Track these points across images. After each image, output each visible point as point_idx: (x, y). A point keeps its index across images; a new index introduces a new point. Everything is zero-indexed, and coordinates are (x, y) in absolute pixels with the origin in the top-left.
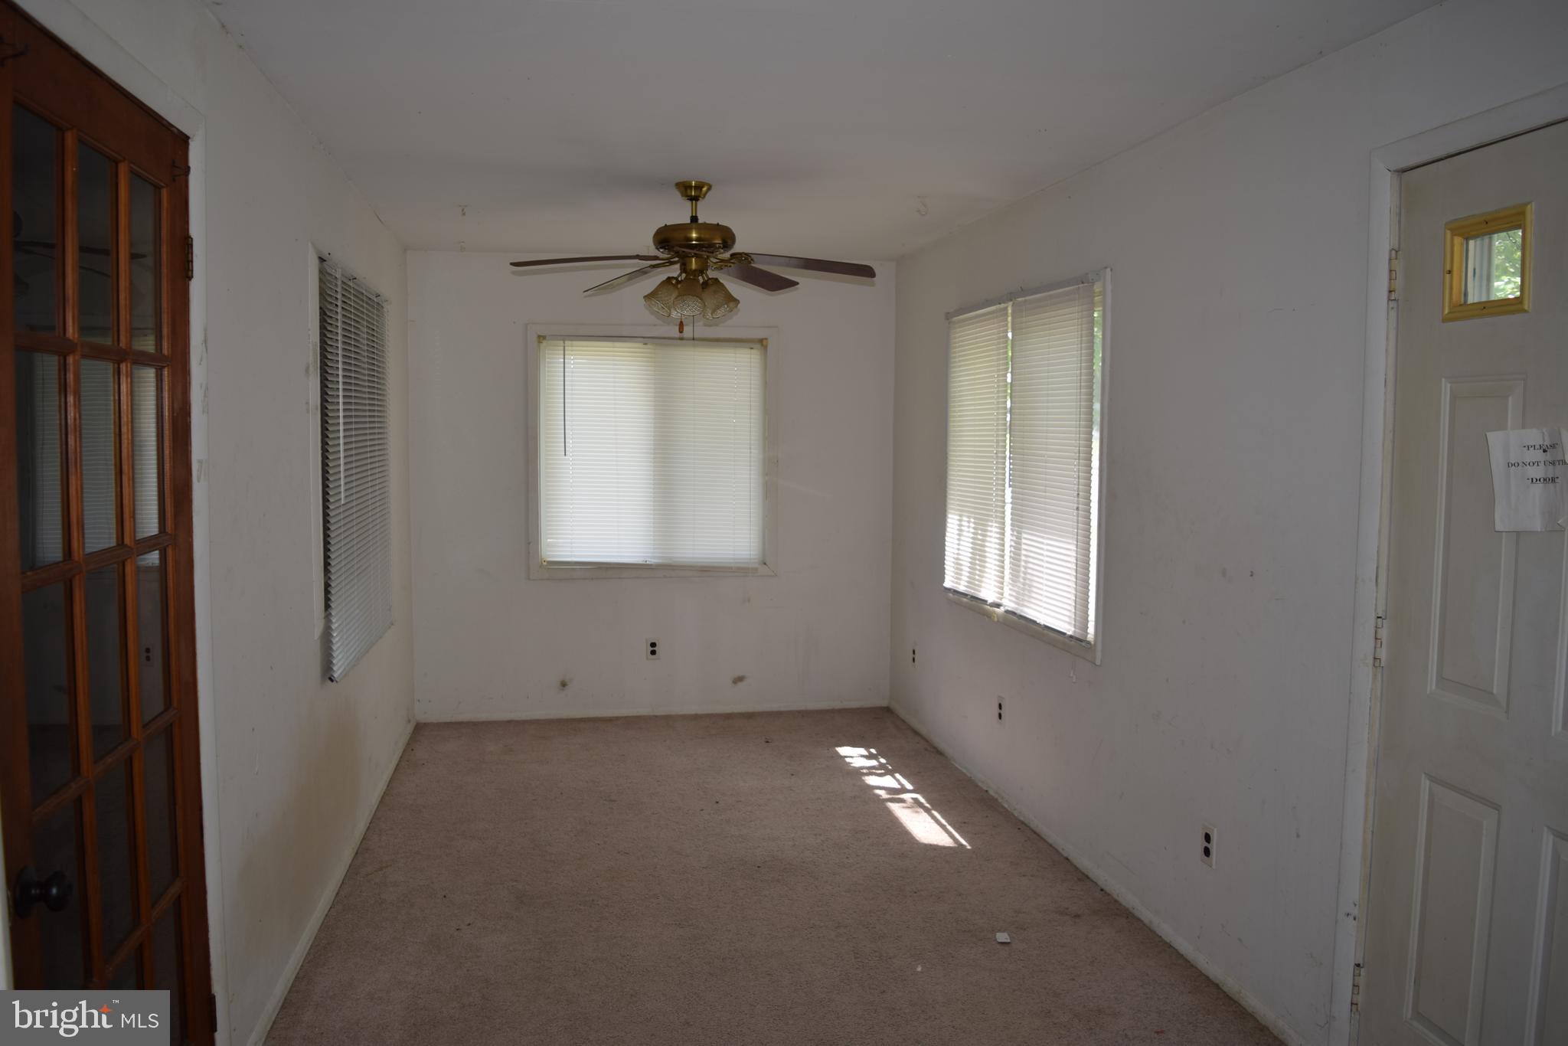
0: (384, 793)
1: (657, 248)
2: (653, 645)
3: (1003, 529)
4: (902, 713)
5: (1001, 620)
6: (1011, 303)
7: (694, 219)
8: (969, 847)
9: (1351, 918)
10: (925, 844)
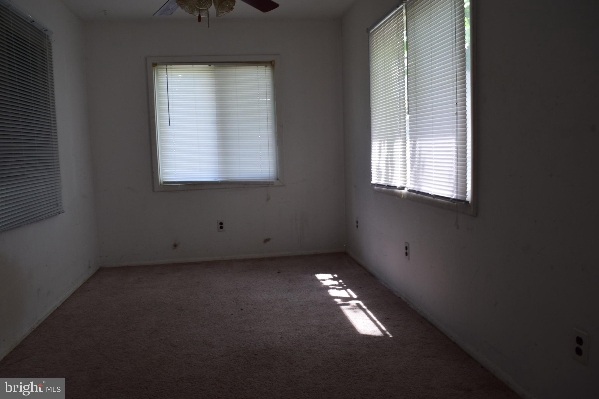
3: (405, 141)
5: (406, 197)
6: (404, 4)
8: (391, 336)
10: (363, 334)
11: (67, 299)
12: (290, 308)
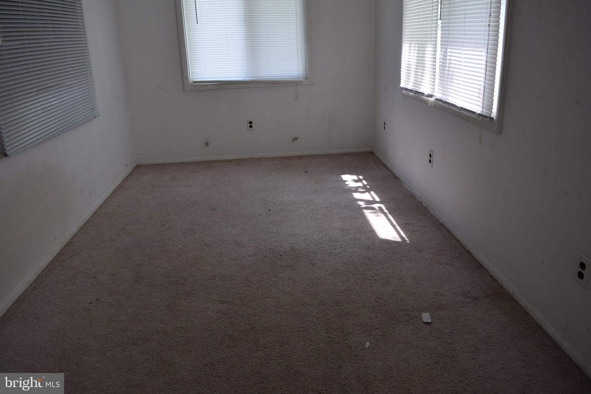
2: (251, 123)
3: (436, 48)
4: (378, 155)
5: (433, 105)
8: (408, 241)
10: (383, 239)
11: (108, 197)
12: (315, 210)
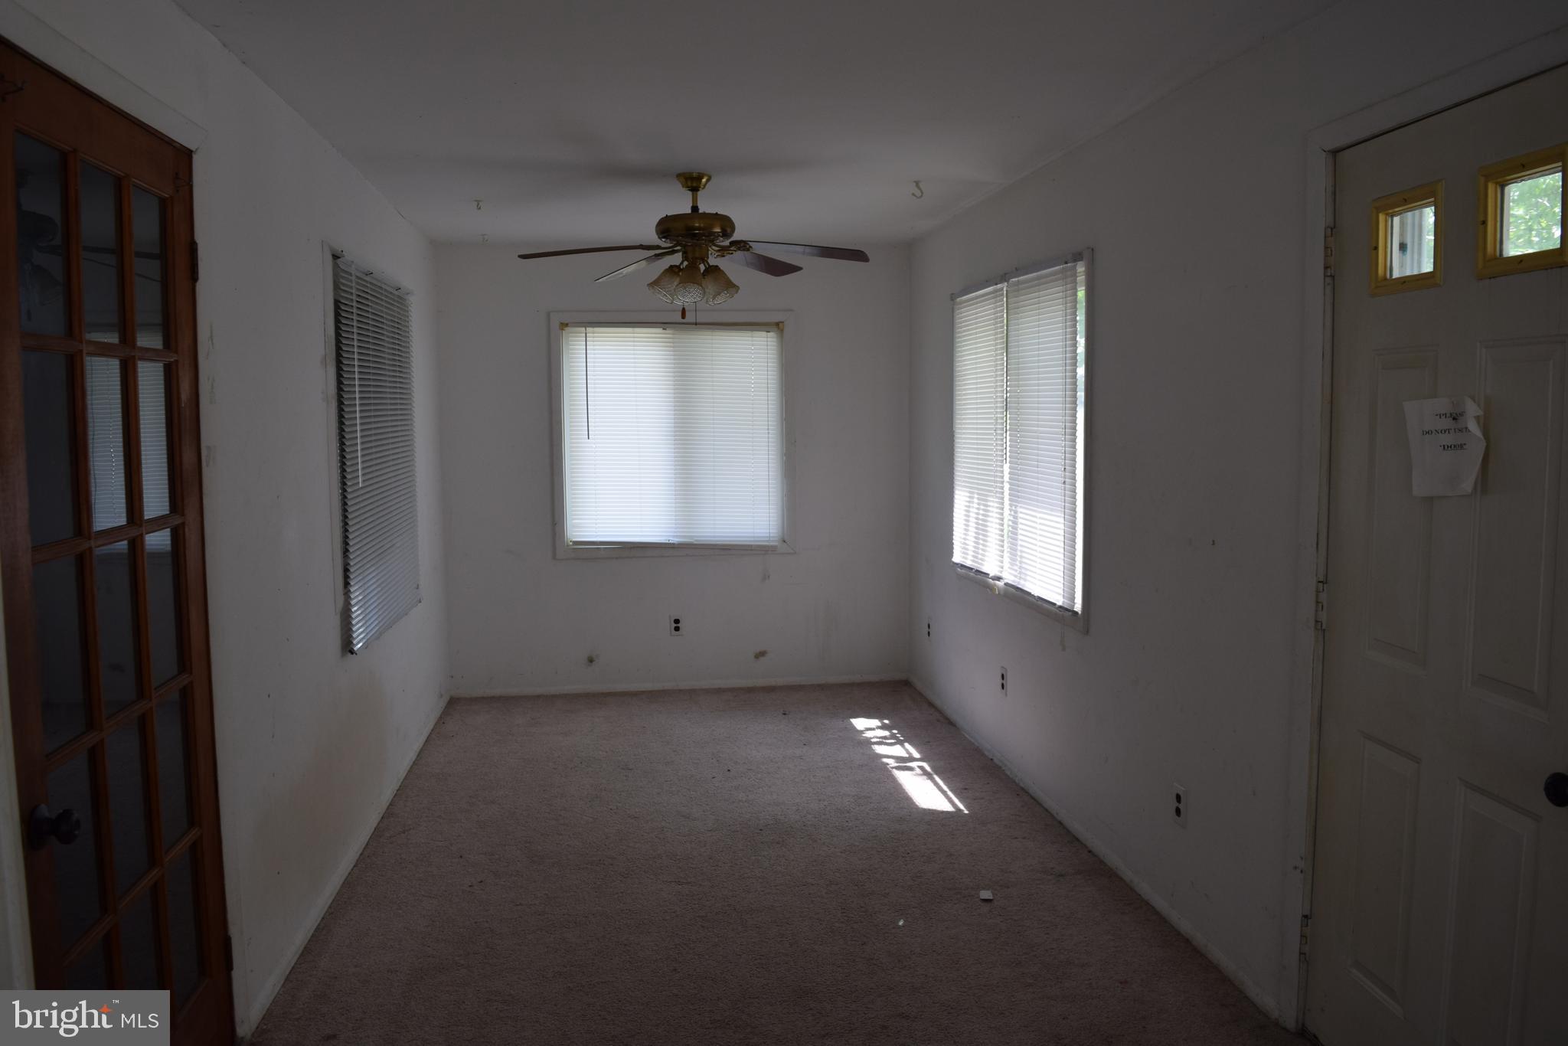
0: (414, 762)
1: (659, 238)
2: (677, 621)
3: (1003, 504)
4: (919, 686)
5: (1002, 593)
6: (1006, 284)
7: (695, 209)
8: (966, 812)
9: (1299, 871)
10: (924, 808)
12: (808, 770)
